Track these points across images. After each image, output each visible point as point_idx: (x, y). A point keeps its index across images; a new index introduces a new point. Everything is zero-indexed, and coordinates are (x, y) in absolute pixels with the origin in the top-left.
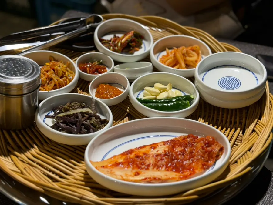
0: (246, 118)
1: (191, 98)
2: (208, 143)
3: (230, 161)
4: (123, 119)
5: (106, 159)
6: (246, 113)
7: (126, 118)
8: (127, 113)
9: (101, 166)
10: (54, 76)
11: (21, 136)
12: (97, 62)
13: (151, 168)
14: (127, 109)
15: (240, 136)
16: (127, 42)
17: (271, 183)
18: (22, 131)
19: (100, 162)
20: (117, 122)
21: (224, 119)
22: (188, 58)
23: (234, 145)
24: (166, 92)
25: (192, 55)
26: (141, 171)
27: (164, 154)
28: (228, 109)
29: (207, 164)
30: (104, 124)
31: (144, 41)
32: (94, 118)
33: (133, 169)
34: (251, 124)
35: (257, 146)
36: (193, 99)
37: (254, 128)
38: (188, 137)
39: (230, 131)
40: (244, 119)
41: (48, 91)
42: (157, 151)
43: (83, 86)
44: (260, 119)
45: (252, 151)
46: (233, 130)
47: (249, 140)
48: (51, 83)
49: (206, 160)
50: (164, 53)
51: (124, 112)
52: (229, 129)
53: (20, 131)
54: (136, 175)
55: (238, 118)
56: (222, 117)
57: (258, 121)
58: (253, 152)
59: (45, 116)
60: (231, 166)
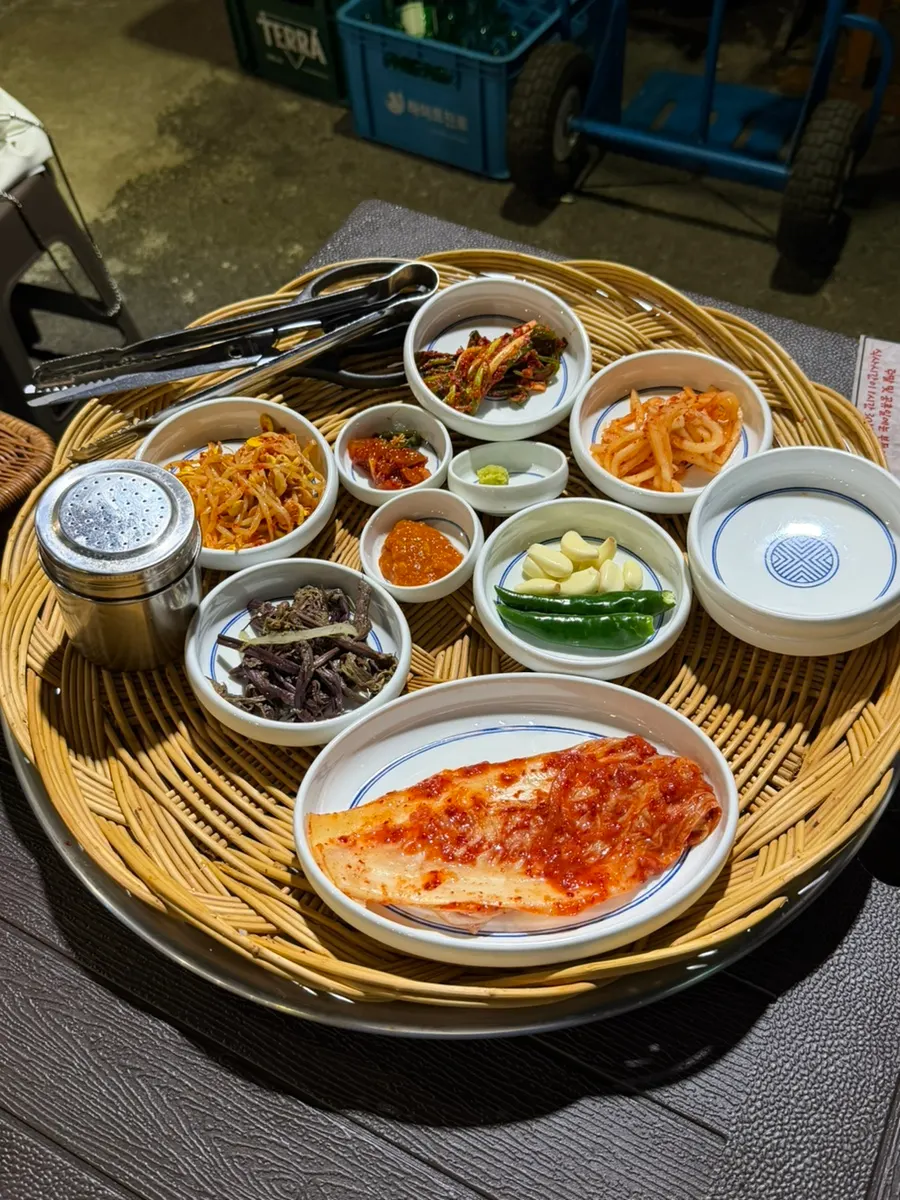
0: (834, 685)
1: (664, 603)
2: (672, 793)
3: (737, 849)
4: (453, 644)
5: (364, 802)
6: (840, 665)
7: (462, 639)
8: (465, 626)
9: (340, 835)
10: (263, 493)
11: (147, 694)
12: (402, 435)
13: (481, 858)
14: (469, 613)
15: (795, 753)
16: (505, 367)
17: (862, 916)
18: (155, 675)
19: (345, 813)
20: (434, 652)
21: (762, 680)
22: (689, 445)
23: (768, 787)
24: (591, 569)
25: (705, 434)
26: (452, 867)
27: (535, 807)
28: (778, 657)
29: (654, 863)
30: (386, 671)
31: (565, 356)
32: (352, 657)
33: (429, 858)
34: (842, 715)
35: (834, 807)
36: (673, 605)
37: (847, 732)
38: (626, 745)
39: (770, 729)
40: (825, 690)
41: (236, 552)
42: (516, 796)
43: (353, 513)
44: (874, 700)
45: (813, 823)
46: (780, 726)
47: (817, 778)
48: (254, 514)
49: (657, 846)
50: (623, 410)
51: (457, 620)
52: (766, 723)
53: (148, 674)
54: (427, 887)
55: (806, 684)
56: (757, 673)
57: (865, 706)
58: (818, 828)
59: (216, 638)
60: (735, 867)
